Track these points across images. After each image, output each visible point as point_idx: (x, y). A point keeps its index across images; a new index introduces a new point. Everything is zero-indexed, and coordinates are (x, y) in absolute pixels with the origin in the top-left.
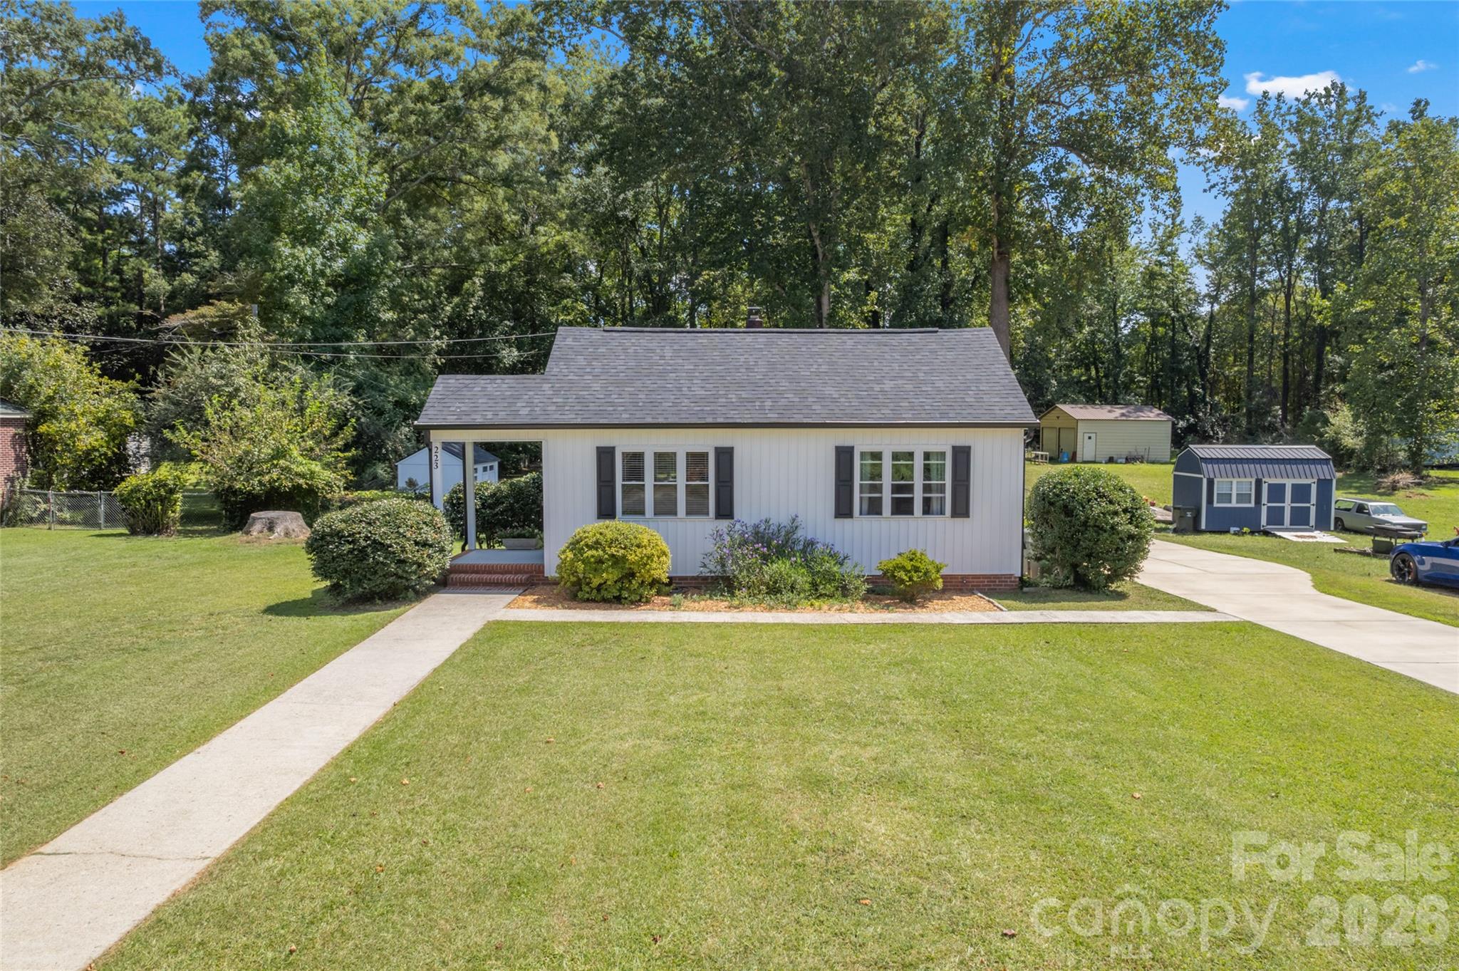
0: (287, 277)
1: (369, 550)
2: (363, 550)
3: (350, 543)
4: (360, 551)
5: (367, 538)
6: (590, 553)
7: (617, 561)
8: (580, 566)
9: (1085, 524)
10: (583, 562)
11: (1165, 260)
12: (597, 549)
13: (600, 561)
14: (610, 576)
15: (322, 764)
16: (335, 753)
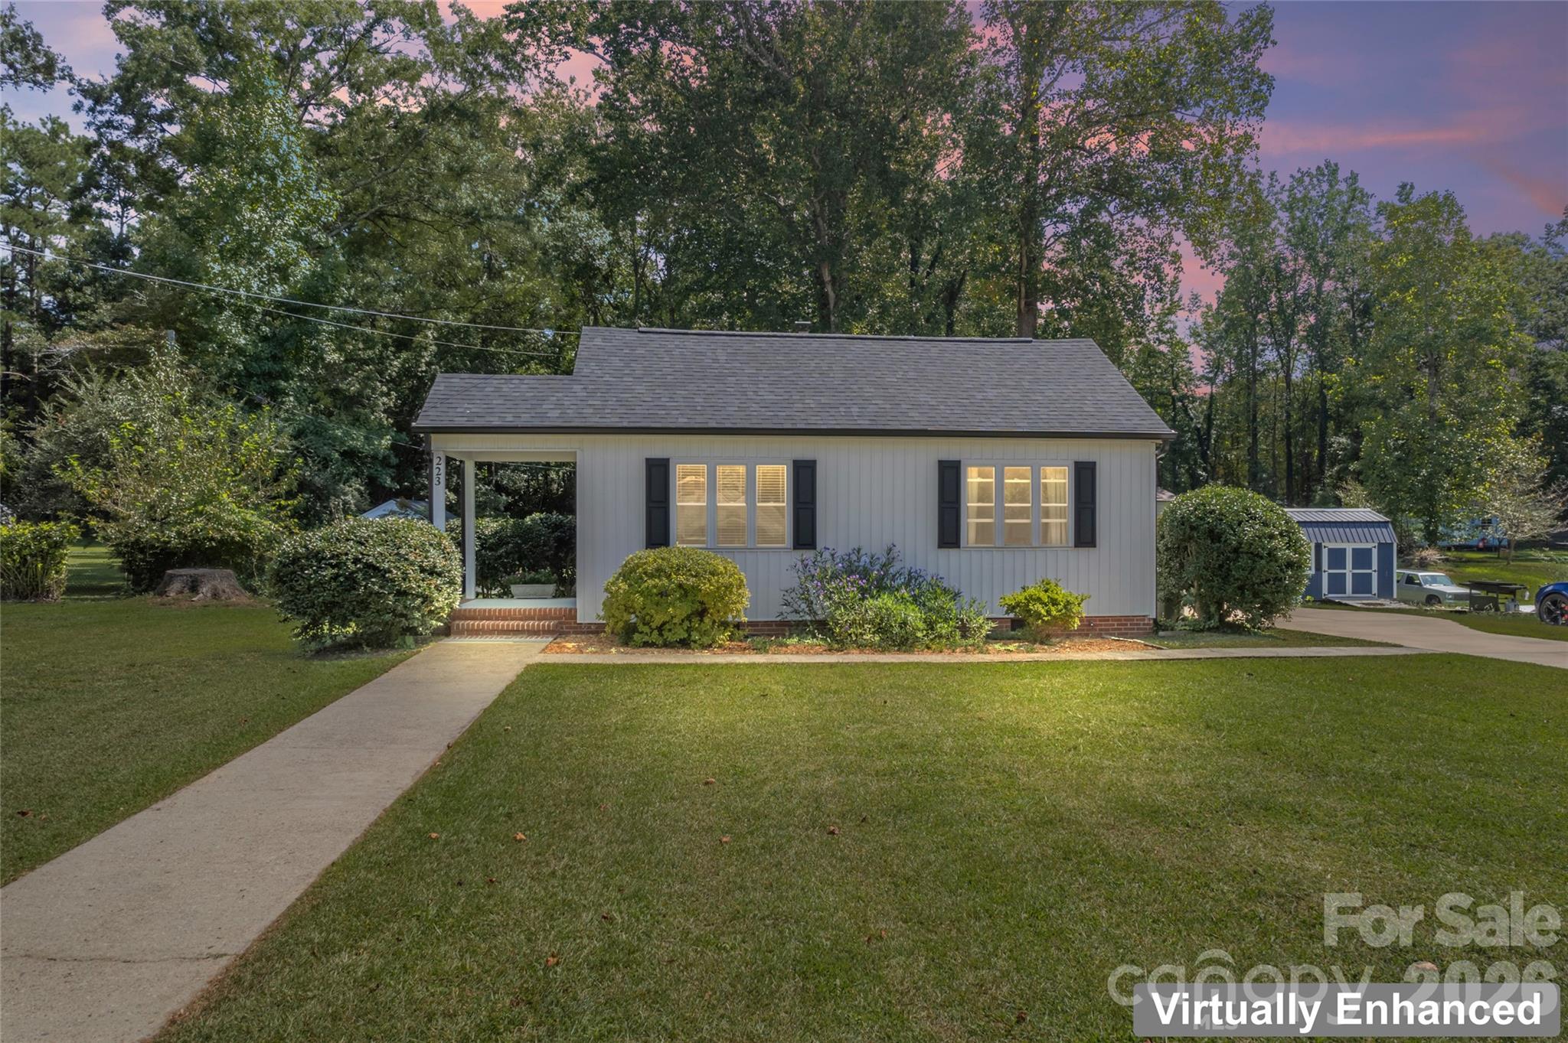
0: (215, 300)
1: (360, 575)
2: (351, 578)
3: (333, 567)
4: (346, 578)
5: (356, 561)
6: (651, 582)
7: (685, 591)
8: (639, 599)
9: (1236, 550)
10: (642, 593)
11: (1165, 338)
12: (659, 577)
13: (663, 594)
14: (678, 610)
15: (373, 818)
16: (389, 803)
